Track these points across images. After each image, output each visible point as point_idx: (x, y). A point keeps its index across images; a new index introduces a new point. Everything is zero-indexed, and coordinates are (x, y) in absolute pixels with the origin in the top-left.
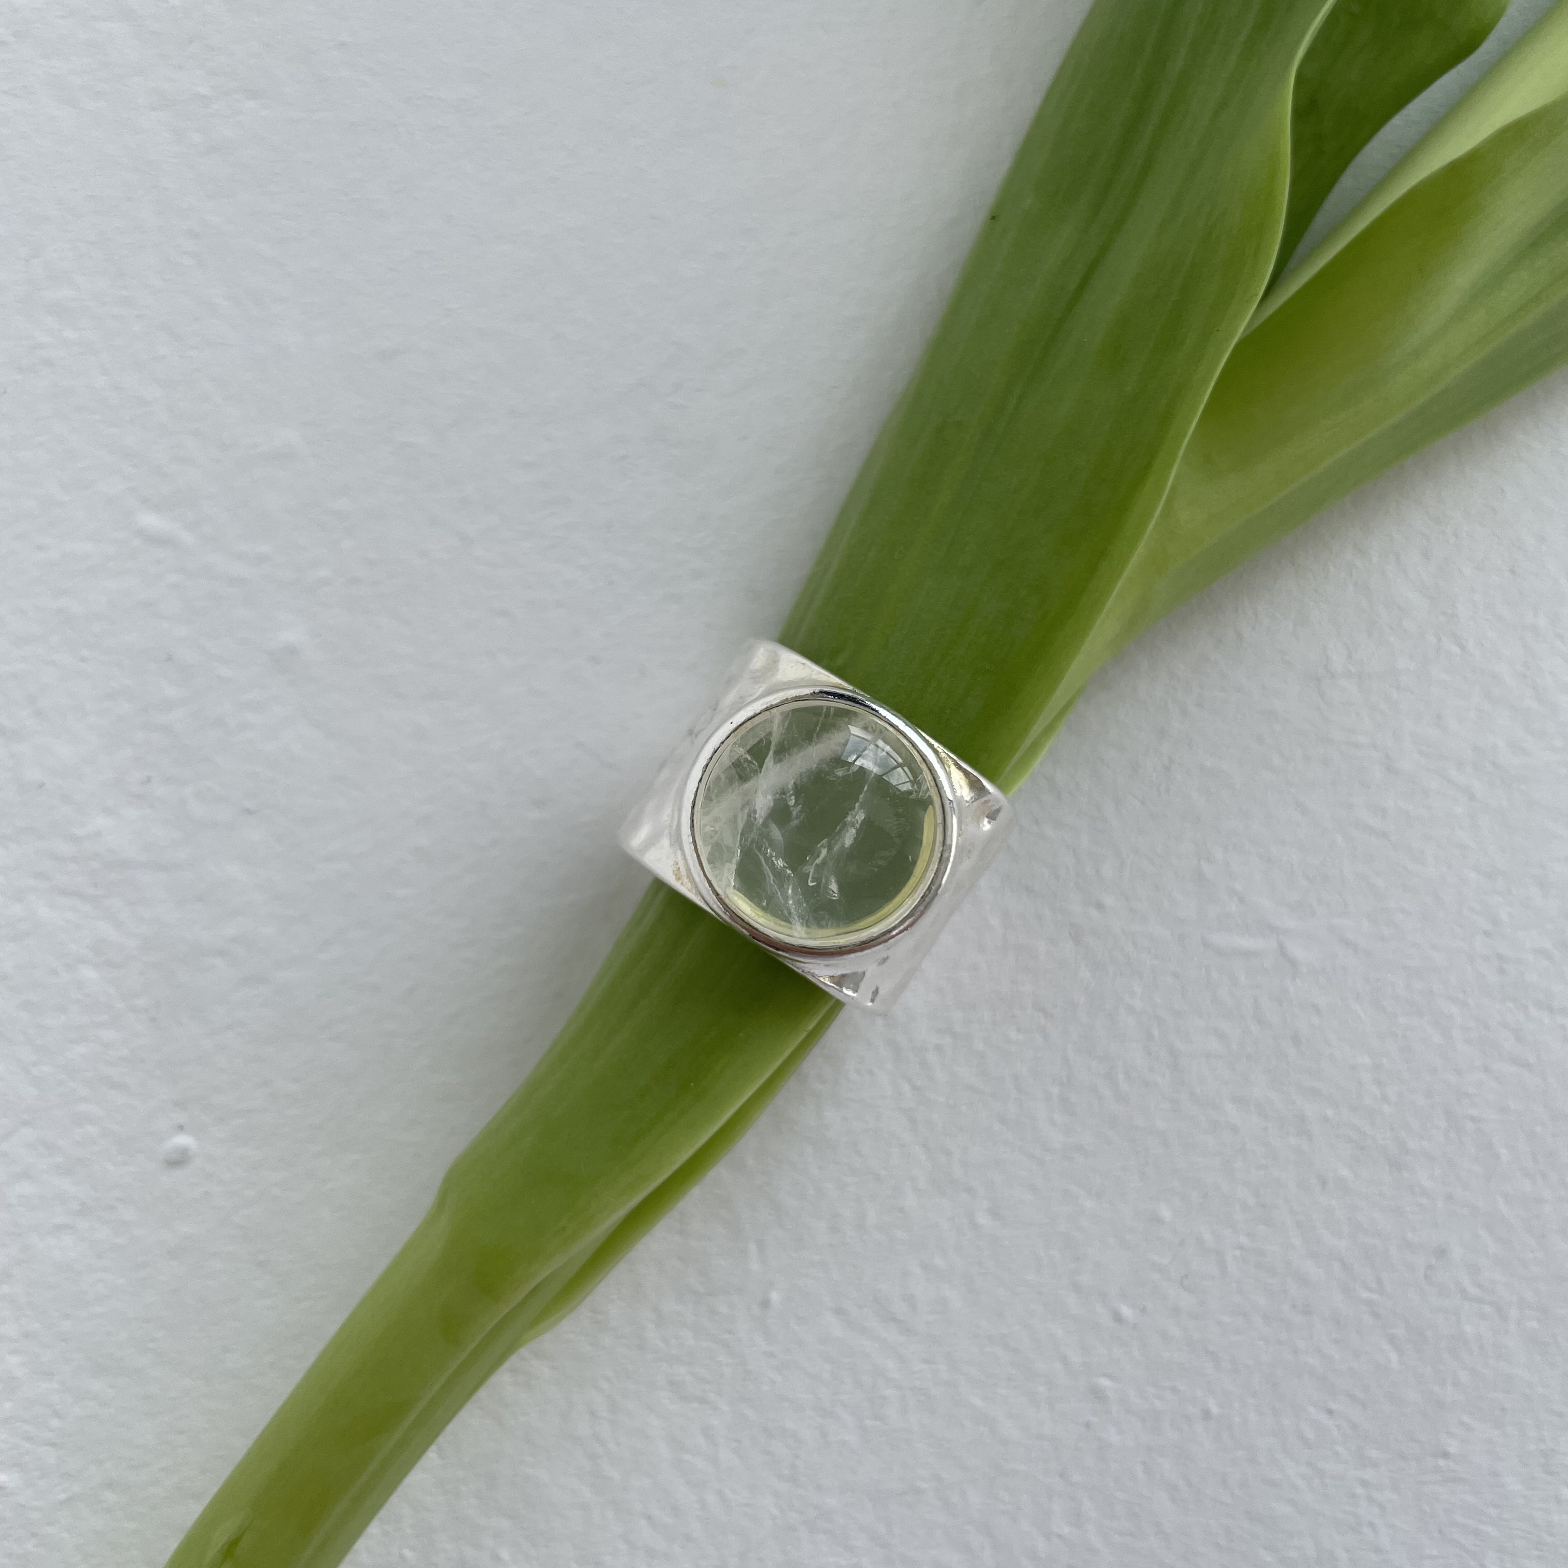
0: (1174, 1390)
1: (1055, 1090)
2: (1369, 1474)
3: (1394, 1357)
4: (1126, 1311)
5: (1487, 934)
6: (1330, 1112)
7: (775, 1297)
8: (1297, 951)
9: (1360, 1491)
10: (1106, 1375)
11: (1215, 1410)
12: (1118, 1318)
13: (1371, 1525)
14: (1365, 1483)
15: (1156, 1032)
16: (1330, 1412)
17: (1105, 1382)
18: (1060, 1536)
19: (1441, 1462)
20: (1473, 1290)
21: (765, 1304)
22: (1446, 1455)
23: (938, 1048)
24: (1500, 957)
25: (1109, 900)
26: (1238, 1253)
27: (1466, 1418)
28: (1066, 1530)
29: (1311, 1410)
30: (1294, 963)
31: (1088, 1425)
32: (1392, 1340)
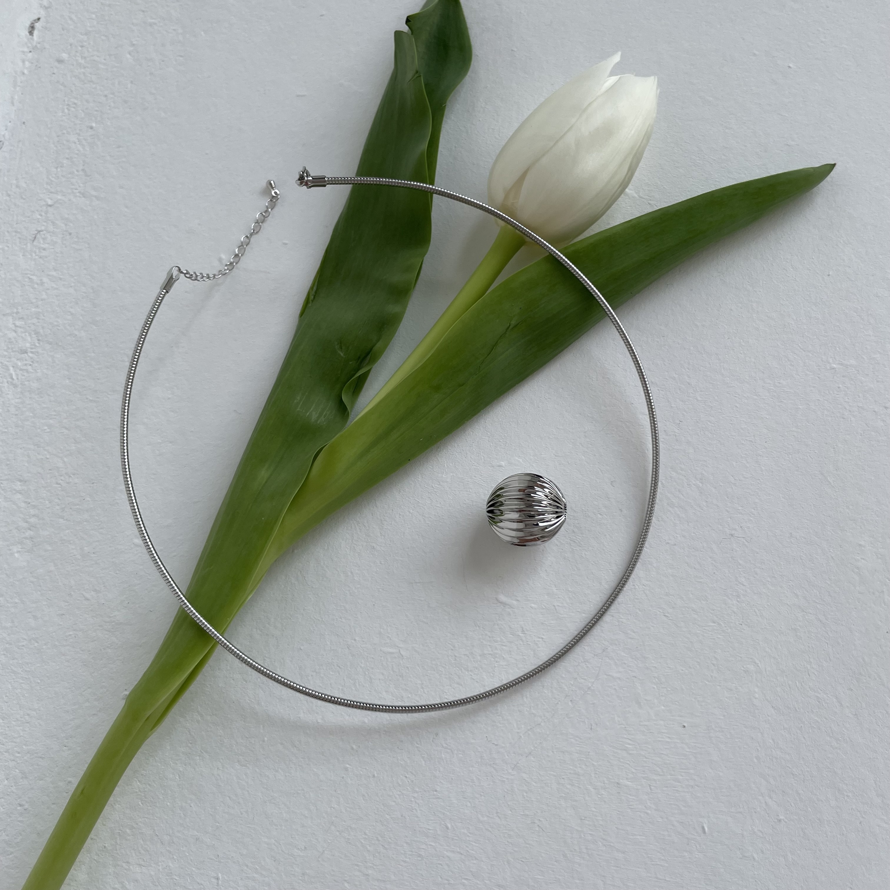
0: (366, 769)
1: (341, 688)
2: (416, 795)
3: (423, 762)
4: (354, 747)
5: (452, 650)
6: (410, 696)
7: (266, 739)
8: (403, 653)
9: (413, 800)
10: (348, 764)
11: (376, 775)
12: (352, 749)
13: (416, 809)
14: (414, 797)
15: (367, 673)
16: (406, 777)
17: (348, 766)
18: (334, 808)
19: (435, 793)
20: (444, 745)
21: (264, 741)
22: (436, 791)
23: (312, 676)
24: (455, 656)
25: (357, 638)
26: (384, 732)
27: (442, 781)
28: (336, 806)
29: (401, 776)
30: (402, 656)
31: (343, 777)
32: (423, 758)
